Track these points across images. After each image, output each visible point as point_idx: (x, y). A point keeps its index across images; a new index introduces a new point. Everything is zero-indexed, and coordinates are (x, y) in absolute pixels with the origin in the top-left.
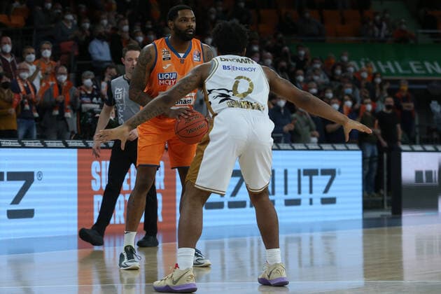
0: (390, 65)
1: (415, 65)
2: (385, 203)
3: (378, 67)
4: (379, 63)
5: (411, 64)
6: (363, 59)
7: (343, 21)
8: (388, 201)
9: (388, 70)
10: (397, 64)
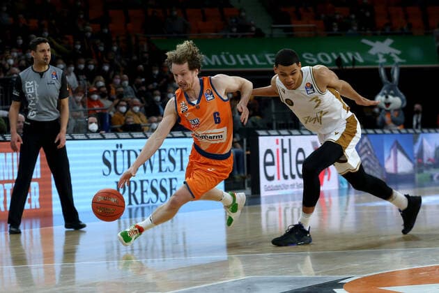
0: (248, 58)
1: (270, 57)
2: (246, 184)
3: (237, 60)
4: (238, 56)
5: (267, 56)
6: (223, 53)
7: (205, 19)
8: (248, 182)
9: (246, 62)
10: (254, 56)
